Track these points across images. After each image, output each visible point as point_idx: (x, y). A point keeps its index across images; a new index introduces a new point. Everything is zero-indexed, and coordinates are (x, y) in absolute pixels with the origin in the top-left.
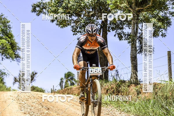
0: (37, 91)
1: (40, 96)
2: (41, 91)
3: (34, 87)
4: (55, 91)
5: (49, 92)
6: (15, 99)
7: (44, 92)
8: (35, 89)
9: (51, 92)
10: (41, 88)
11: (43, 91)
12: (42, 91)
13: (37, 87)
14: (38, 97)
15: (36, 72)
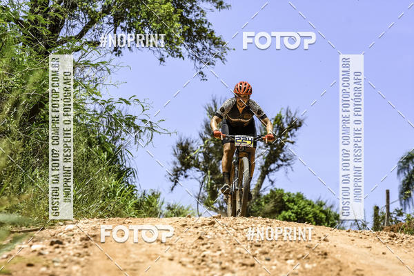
0: (301, 218)
1: (315, 242)
2: (319, 222)
3: (282, 195)
4: (397, 222)
5: (364, 225)
6: (185, 260)
7: (333, 225)
8: (287, 209)
9: (377, 227)
10: (321, 205)
11: (328, 219)
12: (325, 218)
13: (300, 196)
14: (307, 253)
15: (299, 116)
